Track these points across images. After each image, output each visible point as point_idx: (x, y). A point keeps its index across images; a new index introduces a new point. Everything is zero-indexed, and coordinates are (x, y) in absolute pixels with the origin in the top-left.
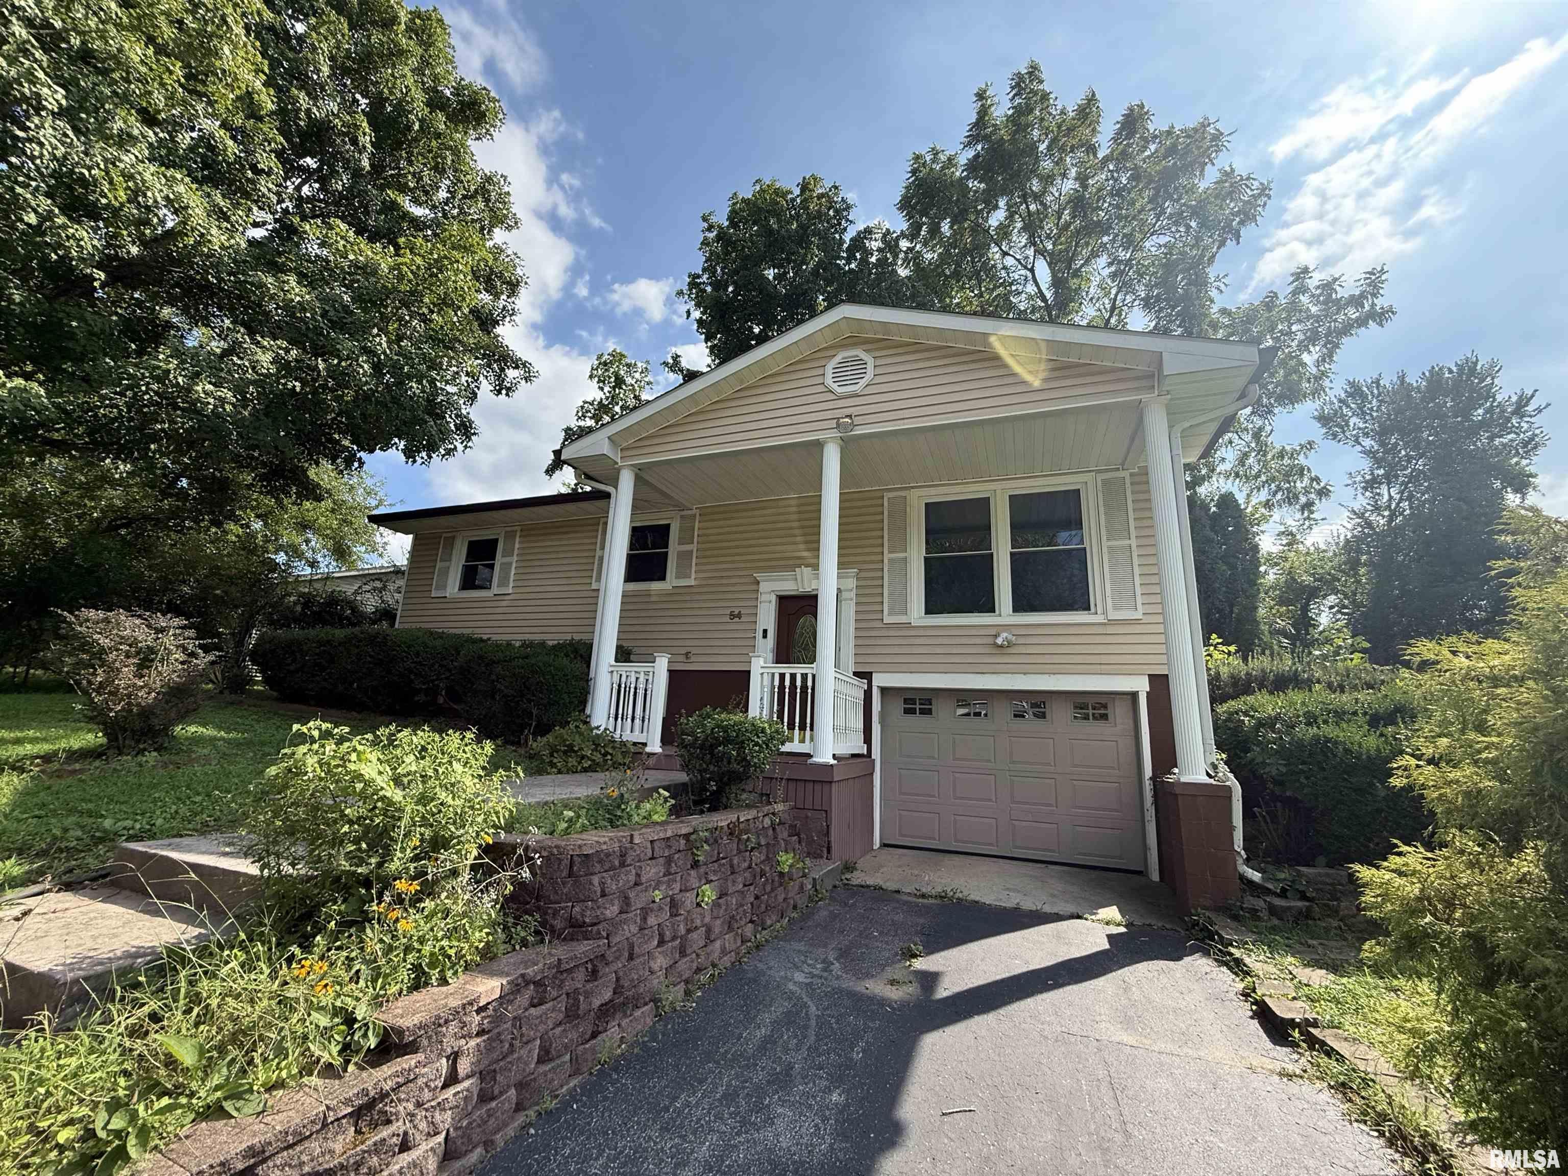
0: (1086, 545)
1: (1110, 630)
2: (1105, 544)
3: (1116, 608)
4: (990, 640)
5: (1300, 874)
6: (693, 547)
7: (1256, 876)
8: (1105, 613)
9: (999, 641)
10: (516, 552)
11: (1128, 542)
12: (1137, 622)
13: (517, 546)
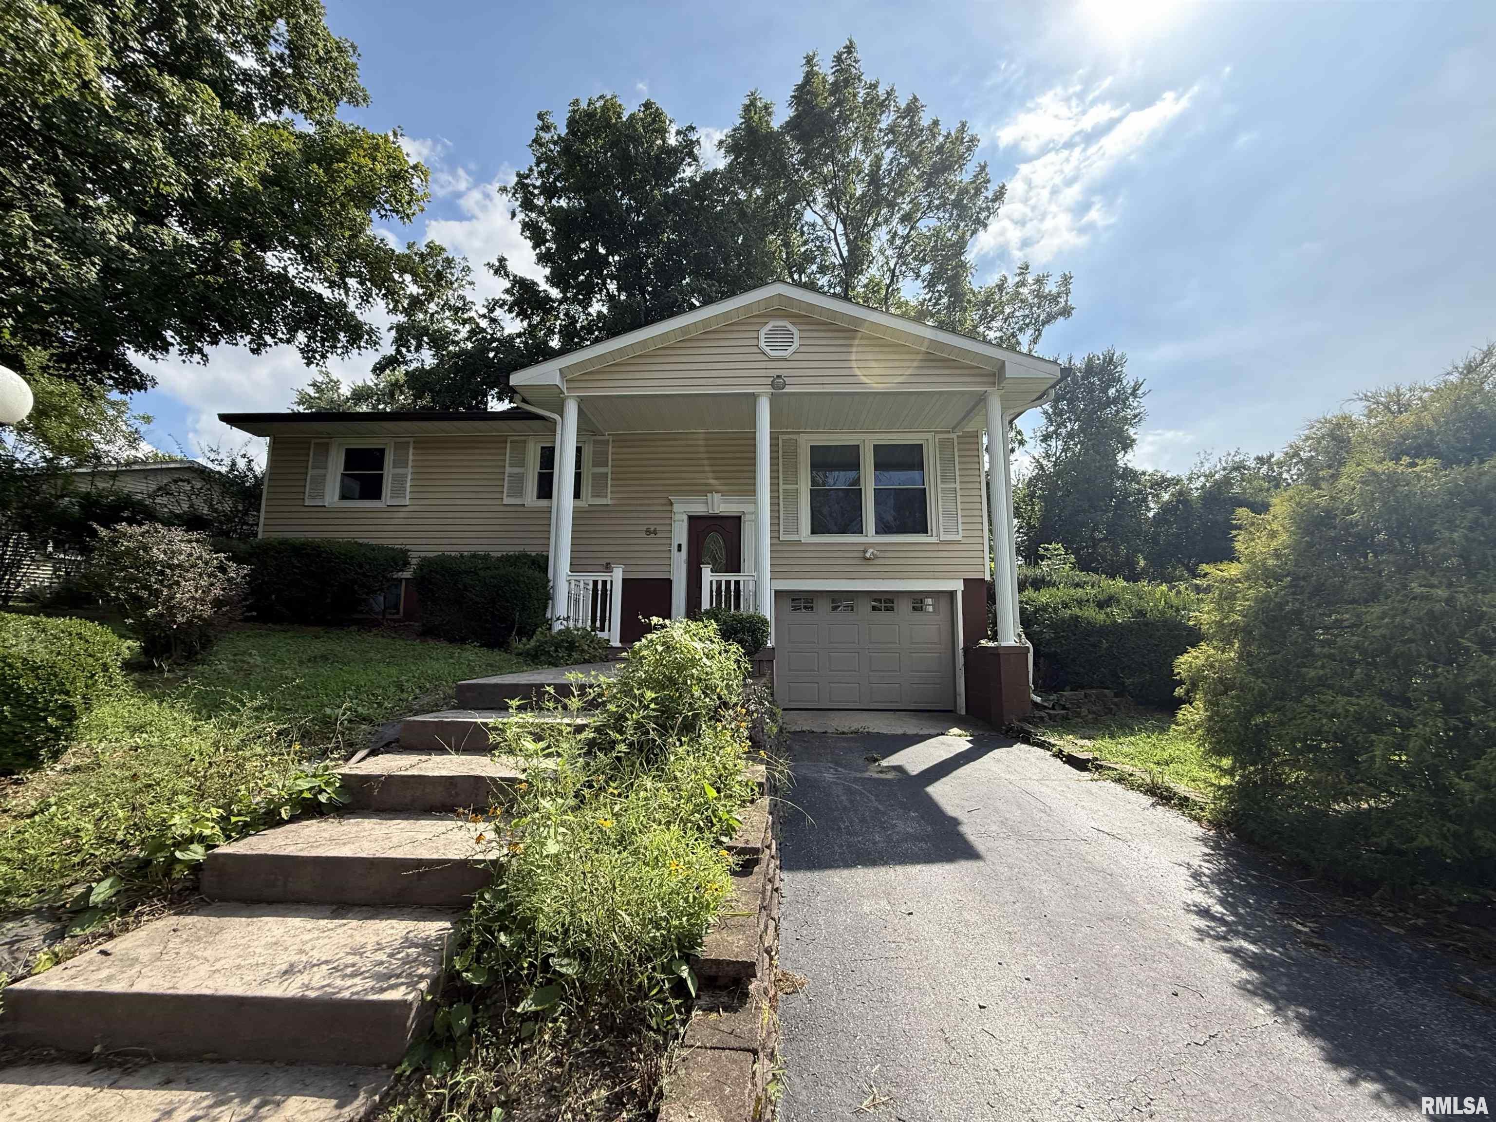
0: (927, 486)
1: (941, 548)
2: (940, 486)
3: (946, 532)
4: (861, 555)
5: (1062, 696)
6: (609, 470)
7: (1038, 699)
8: (938, 535)
9: (868, 555)
10: (410, 464)
11: (953, 486)
12: (958, 542)
13: (411, 457)
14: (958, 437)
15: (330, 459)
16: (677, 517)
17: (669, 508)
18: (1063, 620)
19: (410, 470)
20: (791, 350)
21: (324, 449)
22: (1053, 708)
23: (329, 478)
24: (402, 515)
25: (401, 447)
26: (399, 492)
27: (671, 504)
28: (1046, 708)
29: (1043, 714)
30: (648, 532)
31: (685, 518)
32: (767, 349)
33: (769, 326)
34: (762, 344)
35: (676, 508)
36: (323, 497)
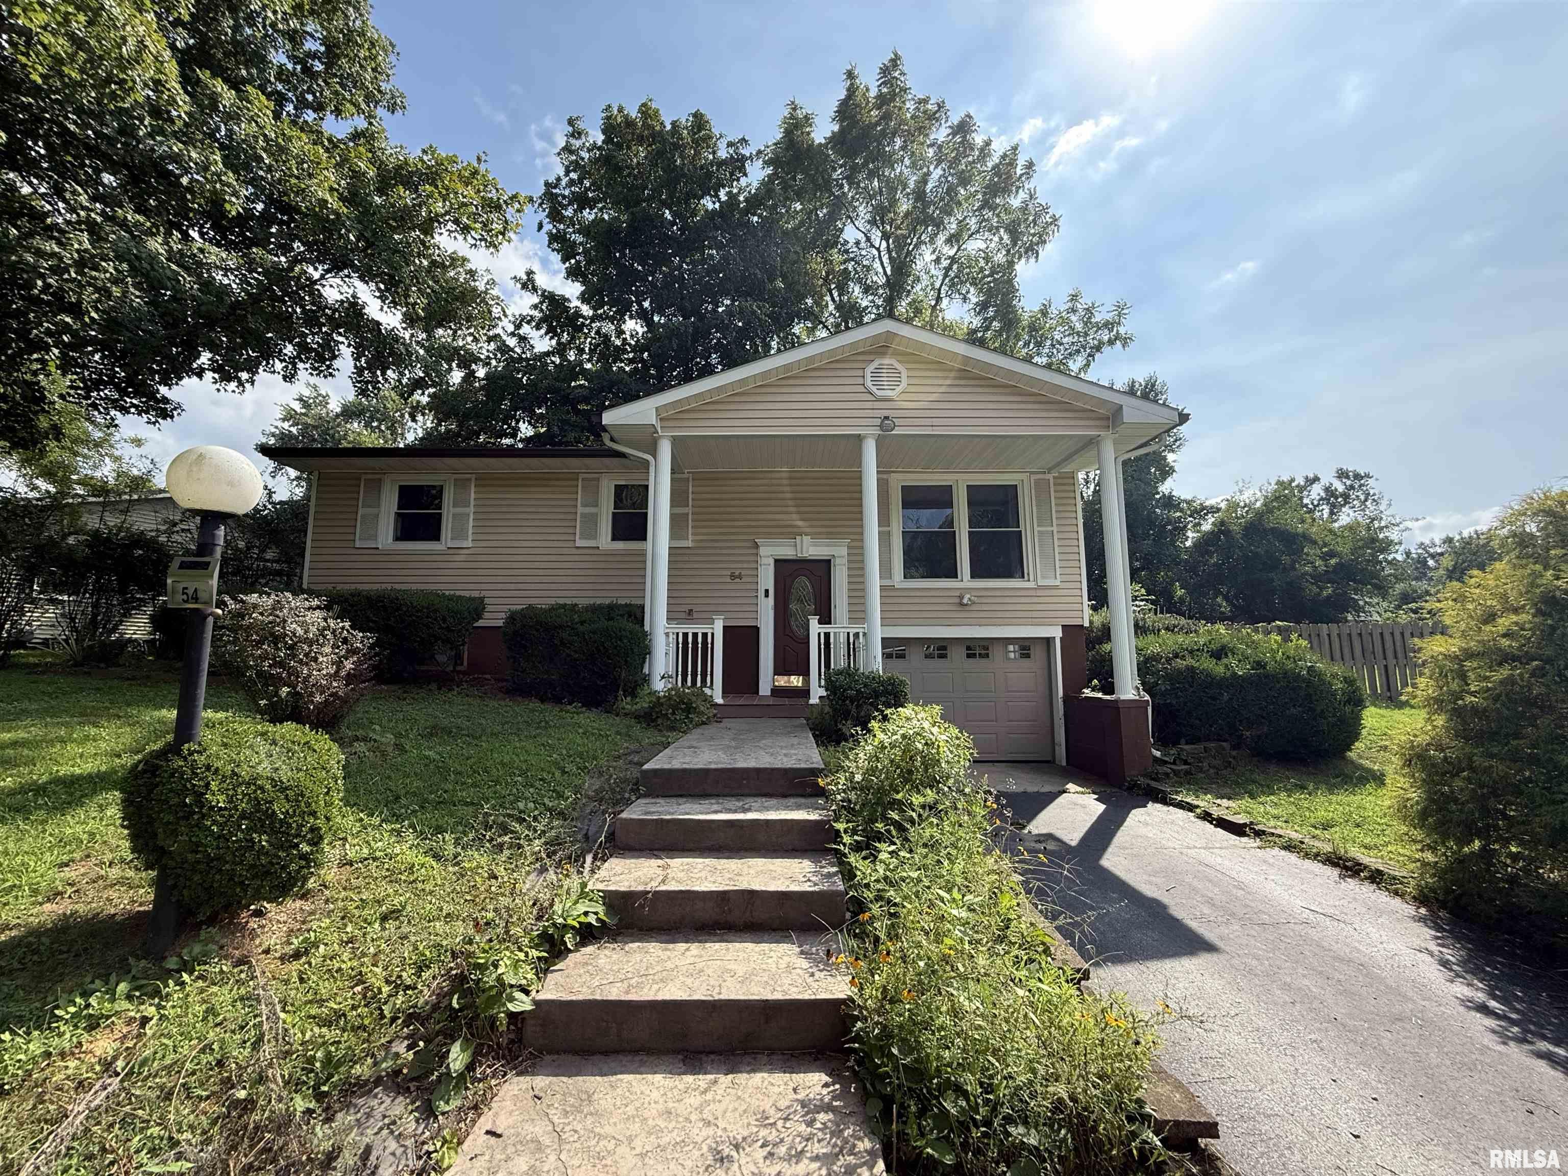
0: (1022, 528)
1: (1039, 593)
2: (1036, 529)
3: (1043, 577)
4: (957, 600)
6: (689, 510)
7: (1158, 754)
8: (1036, 580)
9: (965, 601)
10: (472, 503)
11: (1050, 529)
12: (1056, 587)
13: (473, 496)
14: (1054, 478)
15: (383, 497)
16: (764, 561)
17: (754, 551)
18: (1179, 671)
19: (472, 509)
20: (899, 389)
21: (375, 486)
22: (1174, 763)
23: (382, 515)
24: (462, 558)
25: (462, 484)
26: (459, 534)
27: (757, 546)
28: (1166, 762)
29: (1166, 769)
30: (733, 576)
31: (772, 562)
32: (874, 389)
33: (875, 364)
34: (869, 384)
35: (763, 551)
36: (375, 537)
